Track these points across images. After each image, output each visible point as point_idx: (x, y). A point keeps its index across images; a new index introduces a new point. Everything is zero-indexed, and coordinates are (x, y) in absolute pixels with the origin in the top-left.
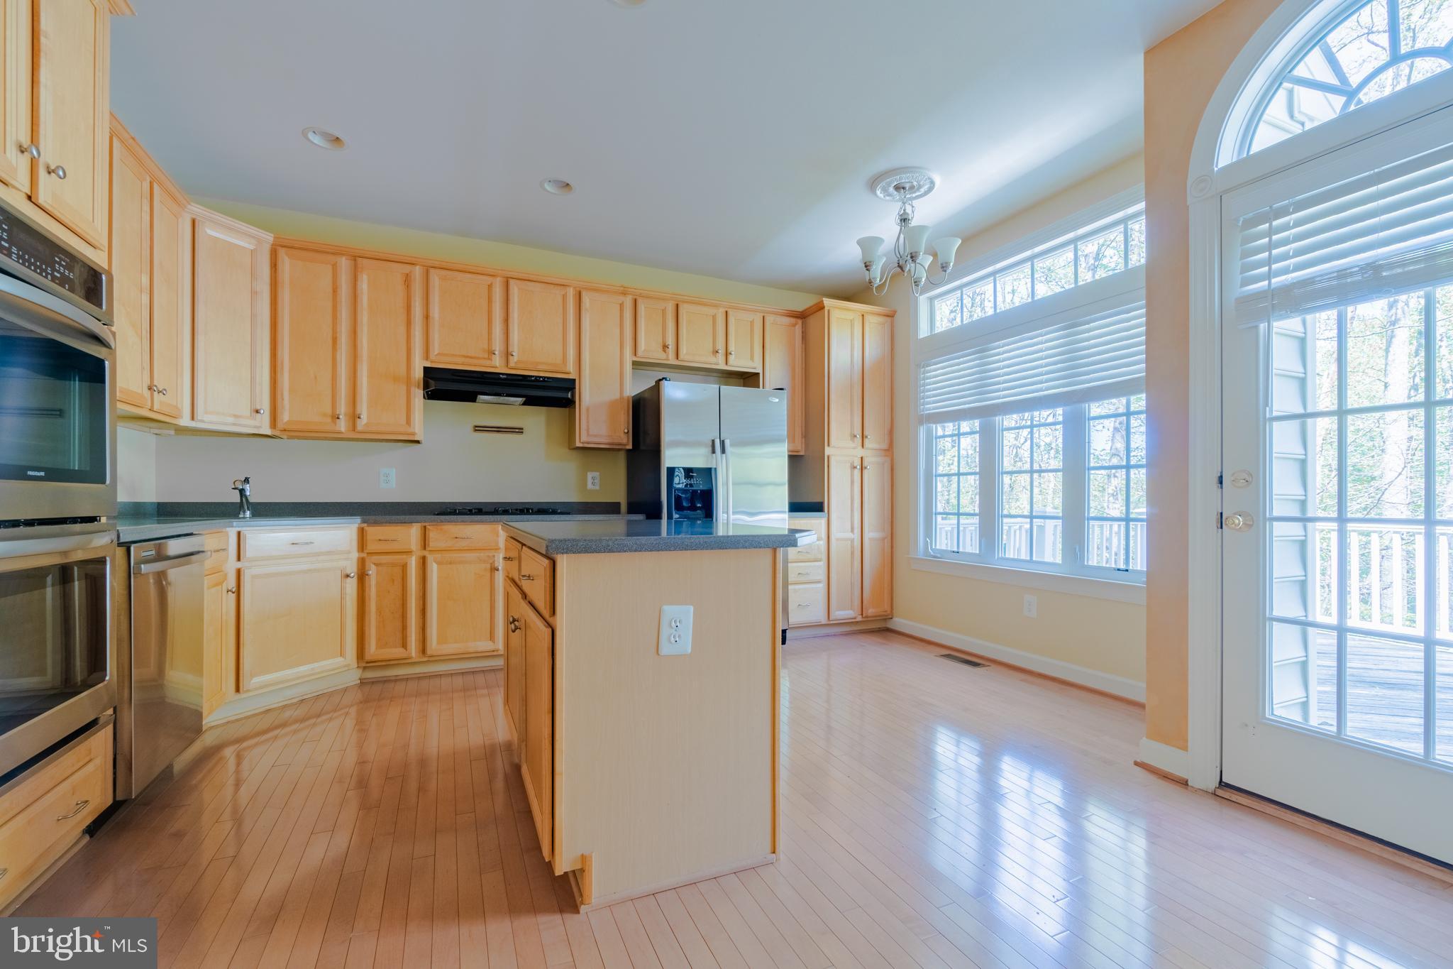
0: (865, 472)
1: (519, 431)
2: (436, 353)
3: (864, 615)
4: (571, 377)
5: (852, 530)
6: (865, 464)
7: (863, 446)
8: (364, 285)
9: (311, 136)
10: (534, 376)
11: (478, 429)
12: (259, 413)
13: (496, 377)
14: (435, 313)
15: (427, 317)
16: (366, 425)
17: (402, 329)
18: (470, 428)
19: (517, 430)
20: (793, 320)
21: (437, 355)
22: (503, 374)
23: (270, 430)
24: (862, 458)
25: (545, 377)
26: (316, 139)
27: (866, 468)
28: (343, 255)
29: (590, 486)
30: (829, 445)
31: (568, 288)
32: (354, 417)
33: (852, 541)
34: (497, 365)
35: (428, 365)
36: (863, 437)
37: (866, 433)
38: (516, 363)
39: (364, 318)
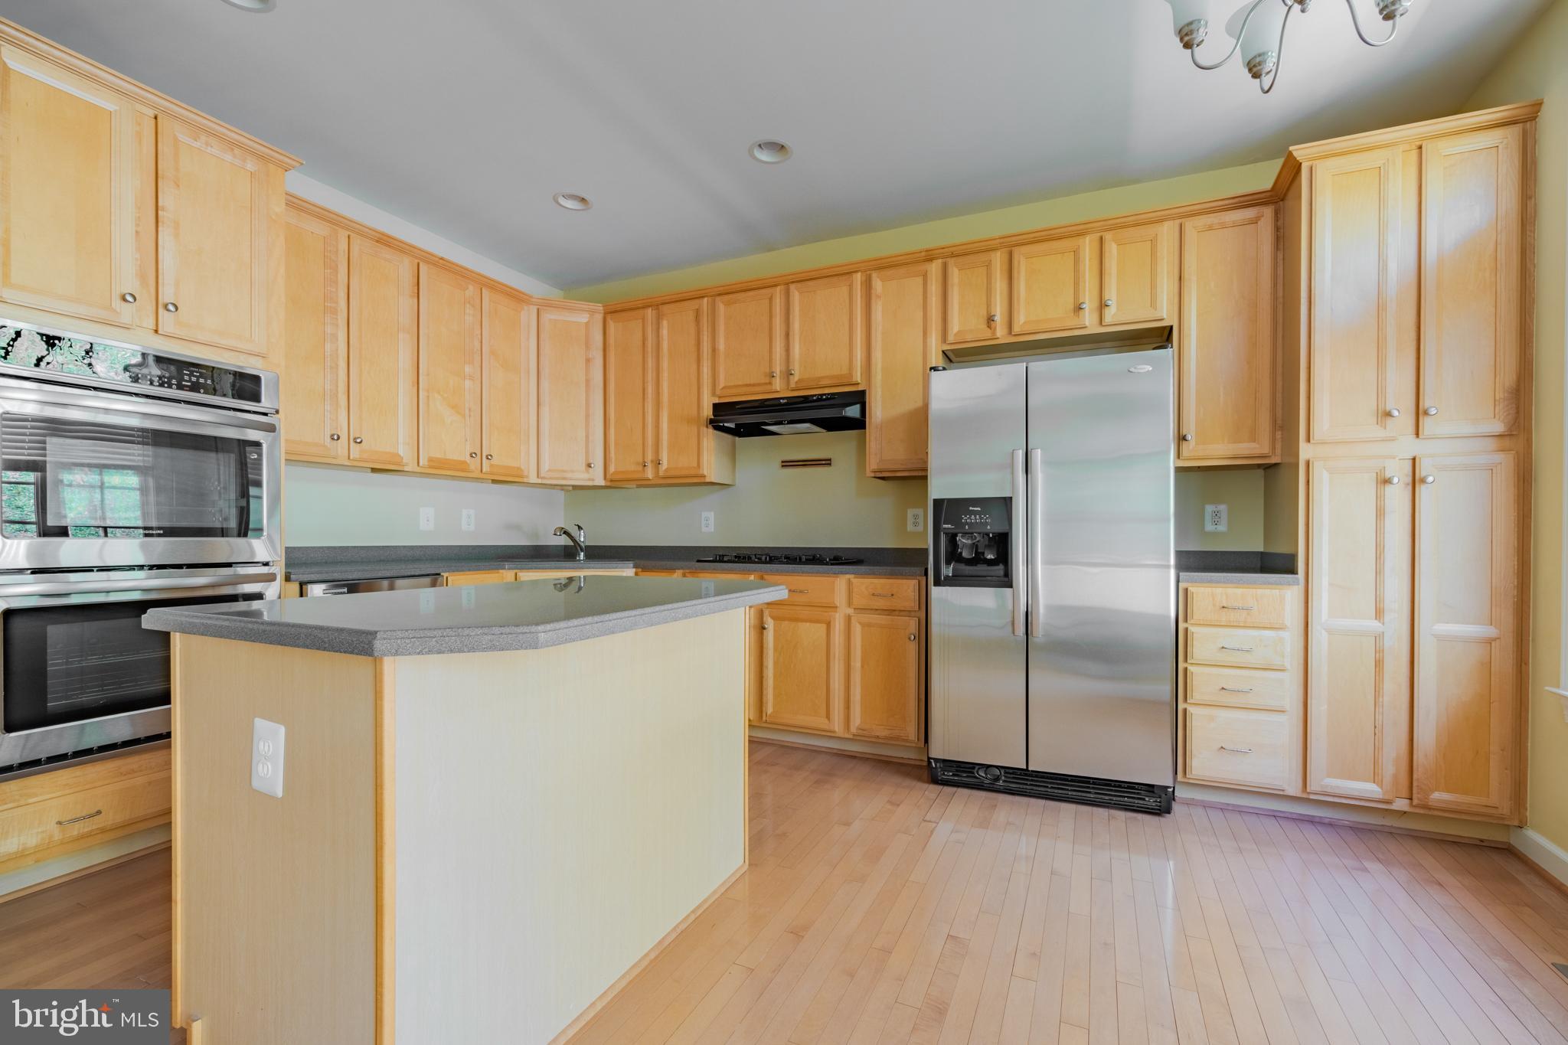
0: (1423, 491)
1: (827, 462)
2: (721, 387)
3: (1415, 802)
4: (860, 388)
5: (1379, 613)
6: (1421, 472)
7: (1417, 434)
8: (665, 332)
9: (562, 201)
10: (815, 395)
11: (786, 464)
12: (590, 467)
13: (776, 402)
14: (721, 346)
15: (714, 350)
16: (666, 470)
17: (695, 366)
18: (778, 464)
19: (824, 462)
20: (1249, 213)
21: (722, 389)
22: (783, 398)
23: (604, 482)
24: (1414, 459)
25: (828, 394)
26: (569, 204)
27: (1423, 481)
28: (649, 306)
29: (910, 528)
30: (1308, 440)
31: (854, 275)
32: (658, 463)
33: (1378, 638)
34: (779, 389)
35: (717, 401)
36: (1419, 413)
37: (1426, 402)
38: (796, 382)
39: (665, 364)
